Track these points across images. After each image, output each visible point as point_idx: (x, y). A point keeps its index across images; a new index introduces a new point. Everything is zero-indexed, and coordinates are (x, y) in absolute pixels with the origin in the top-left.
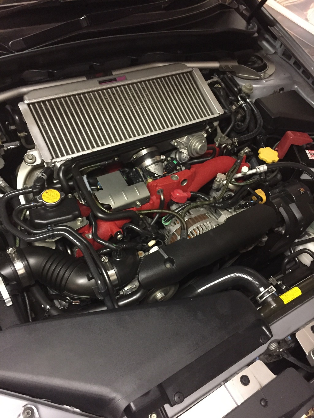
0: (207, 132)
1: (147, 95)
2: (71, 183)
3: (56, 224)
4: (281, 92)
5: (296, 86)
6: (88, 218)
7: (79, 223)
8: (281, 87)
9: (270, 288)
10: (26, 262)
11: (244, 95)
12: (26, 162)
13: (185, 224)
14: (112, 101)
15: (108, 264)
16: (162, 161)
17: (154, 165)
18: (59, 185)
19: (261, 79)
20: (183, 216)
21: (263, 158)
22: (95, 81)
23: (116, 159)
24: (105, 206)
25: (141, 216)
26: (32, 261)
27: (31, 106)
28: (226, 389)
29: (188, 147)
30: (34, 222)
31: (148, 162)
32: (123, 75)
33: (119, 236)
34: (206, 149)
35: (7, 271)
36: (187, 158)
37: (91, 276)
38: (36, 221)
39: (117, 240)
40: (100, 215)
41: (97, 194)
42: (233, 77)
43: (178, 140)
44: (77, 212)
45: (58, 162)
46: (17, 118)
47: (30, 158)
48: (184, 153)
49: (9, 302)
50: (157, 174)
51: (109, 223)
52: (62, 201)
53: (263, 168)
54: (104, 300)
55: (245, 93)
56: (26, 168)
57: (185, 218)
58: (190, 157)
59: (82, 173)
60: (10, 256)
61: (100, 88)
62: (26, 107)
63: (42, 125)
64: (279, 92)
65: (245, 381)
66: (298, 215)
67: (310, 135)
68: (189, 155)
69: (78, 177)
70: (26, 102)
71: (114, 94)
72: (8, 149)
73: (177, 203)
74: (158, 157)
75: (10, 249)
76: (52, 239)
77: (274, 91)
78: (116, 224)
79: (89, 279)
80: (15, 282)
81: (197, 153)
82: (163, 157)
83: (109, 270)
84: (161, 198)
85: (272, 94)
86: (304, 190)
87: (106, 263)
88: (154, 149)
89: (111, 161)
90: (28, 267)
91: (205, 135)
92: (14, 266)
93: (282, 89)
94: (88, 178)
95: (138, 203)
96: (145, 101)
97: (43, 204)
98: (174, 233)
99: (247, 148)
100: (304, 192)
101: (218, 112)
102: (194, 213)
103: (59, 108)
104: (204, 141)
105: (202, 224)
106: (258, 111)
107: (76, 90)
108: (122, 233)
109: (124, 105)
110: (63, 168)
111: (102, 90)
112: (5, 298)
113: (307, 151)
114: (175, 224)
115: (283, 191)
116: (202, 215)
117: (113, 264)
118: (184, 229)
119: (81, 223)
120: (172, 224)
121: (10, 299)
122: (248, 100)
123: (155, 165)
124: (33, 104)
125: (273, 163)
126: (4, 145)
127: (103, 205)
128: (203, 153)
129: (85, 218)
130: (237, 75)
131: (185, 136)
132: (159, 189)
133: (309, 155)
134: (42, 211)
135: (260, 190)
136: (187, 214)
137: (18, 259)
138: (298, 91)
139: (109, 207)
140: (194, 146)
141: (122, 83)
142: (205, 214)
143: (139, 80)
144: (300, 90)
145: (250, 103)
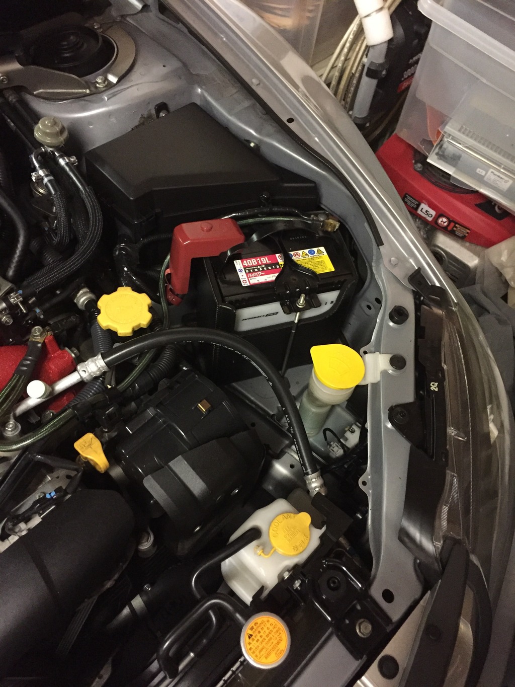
4: (162, 114)
5: (199, 90)
8: (160, 101)
11: (50, 149)
19: (96, 92)
21: (107, 326)
42: (22, 99)
53: (96, 366)
64: (158, 116)
66: (196, 485)
77: (142, 117)
85: (136, 127)
86: (208, 406)
93: (162, 107)
99: (85, 290)
100: (210, 411)
113: (238, 264)
122: (62, 162)
130: (37, 92)
133: (242, 276)
135: (88, 436)
144: (209, 99)
145: (67, 169)
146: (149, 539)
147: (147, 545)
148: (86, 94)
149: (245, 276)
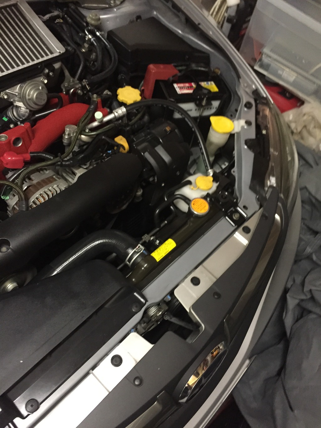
0: (47, 76)
4: (139, 20)
5: (155, 13)
8: (138, 15)
9: (137, 247)
11: (92, 27)
13: (22, 194)
19: (111, 7)
20: (19, 184)
21: (122, 100)
28: (95, 378)
29: (22, 99)
34: (45, 97)
36: (26, 112)
42: (77, 9)
43: (7, 91)
48: (20, 107)
53: (121, 111)
55: (92, 25)
57: (24, 185)
58: (30, 111)
64: (136, 21)
65: (117, 361)
66: (166, 158)
67: (175, 66)
68: (27, 108)
73: (13, 170)
77: (130, 20)
81: (36, 104)
85: (128, 24)
86: (170, 129)
91: (46, 81)
93: (139, 17)
98: (13, 207)
99: (106, 90)
100: (171, 131)
101: (58, 51)
102: (36, 178)
104: (40, 88)
105: (46, 190)
106: (111, 45)
113: (175, 86)
114: (14, 196)
115: (149, 134)
116: (47, 179)
118: (22, 200)
120: (12, 197)
122: (98, 34)
125: (135, 103)
128: (43, 102)
130: (83, 6)
131: (18, 84)
135: (120, 137)
136: (27, 180)
138: (158, 17)
140: (29, 95)
142: (52, 177)
144: (160, 16)
145: (101, 36)
146: (140, 191)
147: (140, 193)
148: (107, 8)
149: (179, 90)
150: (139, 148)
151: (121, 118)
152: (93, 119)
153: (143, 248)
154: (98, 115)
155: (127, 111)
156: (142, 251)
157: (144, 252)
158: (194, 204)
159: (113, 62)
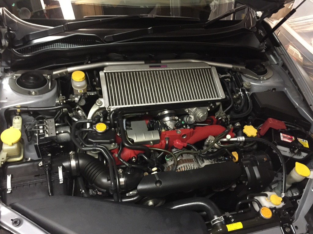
0: (211, 108)
1: (177, 78)
2: (116, 122)
3: (99, 143)
4: (274, 91)
5: (286, 89)
6: (119, 145)
7: (112, 146)
8: (274, 88)
9: (220, 217)
10: (77, 162)
11: (244, 89)
12: (96, 105)
13: (176, 162)
14: (155, 78)
15: (121, 174)
16: (175, 120)
17: (169, 122)
18: (109, 122)
19: (260, 80)
20: (177, 157)
21: (245, 132)
22: (148, 65)
23: (147, 113)
24: (131, 140)
25: (152, 151)
26: (81, 162)
27: (107, 74)
29: (195, 115)
30: (88, 139)
31: (167, 119)
32: (165, 64)
33: (134, 159)
34: (205, 118)
35: (66, 164)
37: (109, 178)
38: (89, 139)
39: (132, 161)
40: (126, 145)
41: (128, 131)
42: (240, 76)
43: (189, 109)
44: (113, 140)
45: (112, 108)
46: (97, 79)
47: (99, 103)
48: (191, 118)
49: (61, 181)
50: (169, 127)
51: (130, 150)
52: (106, 131)
53: (242, 139)
54: (113, 194)
55: (245, 87)
56: (96, 108)
57: (178, 158)
58: (195, 121)
59: (123, 118)
60: (70, 156)
61: (149, 70)
62: (104, 74)
63: (110, 85)
64: (272, 91)
66: (257, 175)
67: (285, 123)
68: (194, 120)
69: (120, 119)
70: (105, 71)
71: (157, 74)
72: (90, 95)
73: (176, 148)
74: (174, 117)
75: (72, 152)
76: (95, 152)
77: (268, 90)
78: (134, 152)
79: (108, 180)
80: (69, 171)
81: (199, 120)
82: (177, 118)
83: (121, 178)
84: (166, 143)
85: (266, 91)
86: (267, 160)
87: (120, 173)
88: (173, 112)
89: (143, 114)
90: (78, 165)
91: (209, 110)
92: (70, 162)
94: (126, 121)
95: (151, 143)
96: (175, 82)
97: (96, 131)
98: (169, 166)
99: (238, 123)
101: (221, 97)
102: (185, 157)
103: (122, 78)
104: (205, 113)
105: (187, 165)
106: (251, 101)
107: (135, 69)
108: (136, 158)
109: (161, 82)
110: (113, 112)
111: (150, 71)
112: (60, 178)
113: (281, 134)
114: (172, 161)
115: (253, 157)
116: (190, 159)
117: (125, 175)
118: (175, 165)
119: (113, 146)
120: (170, 160)
121: (63, 180)
122: (246, 92)
123: (171, 122)
124: (108, 73)
125: (252, 137)
126: (87, 93)
127: (129, 139)
128: (203, 120)
129: (117, 144)
130: (244, 75)
131: (195, 107)
132: (167, 136)
133: (282, 138)
134: (95, 135)
135: (236, 152)
136: (181, 156)
137: (74, 158)
138: (287, 92)
139: (133, 141)
140: (198, 115)
141: (163, 69)
142: (192, 159)
143: (175, 69)
145: (247, 94)
146: (235, 186)
147: (234, 186)
148: (257, 80)
150: (244, 162)
151: (240, 142)
152: (225, 137)
153: (223, 220)
154: (229, 137)
155: (245, 140)
156: (222, 221)
157: (223, 222)
158: (263, 210)
159: (248, 110)
